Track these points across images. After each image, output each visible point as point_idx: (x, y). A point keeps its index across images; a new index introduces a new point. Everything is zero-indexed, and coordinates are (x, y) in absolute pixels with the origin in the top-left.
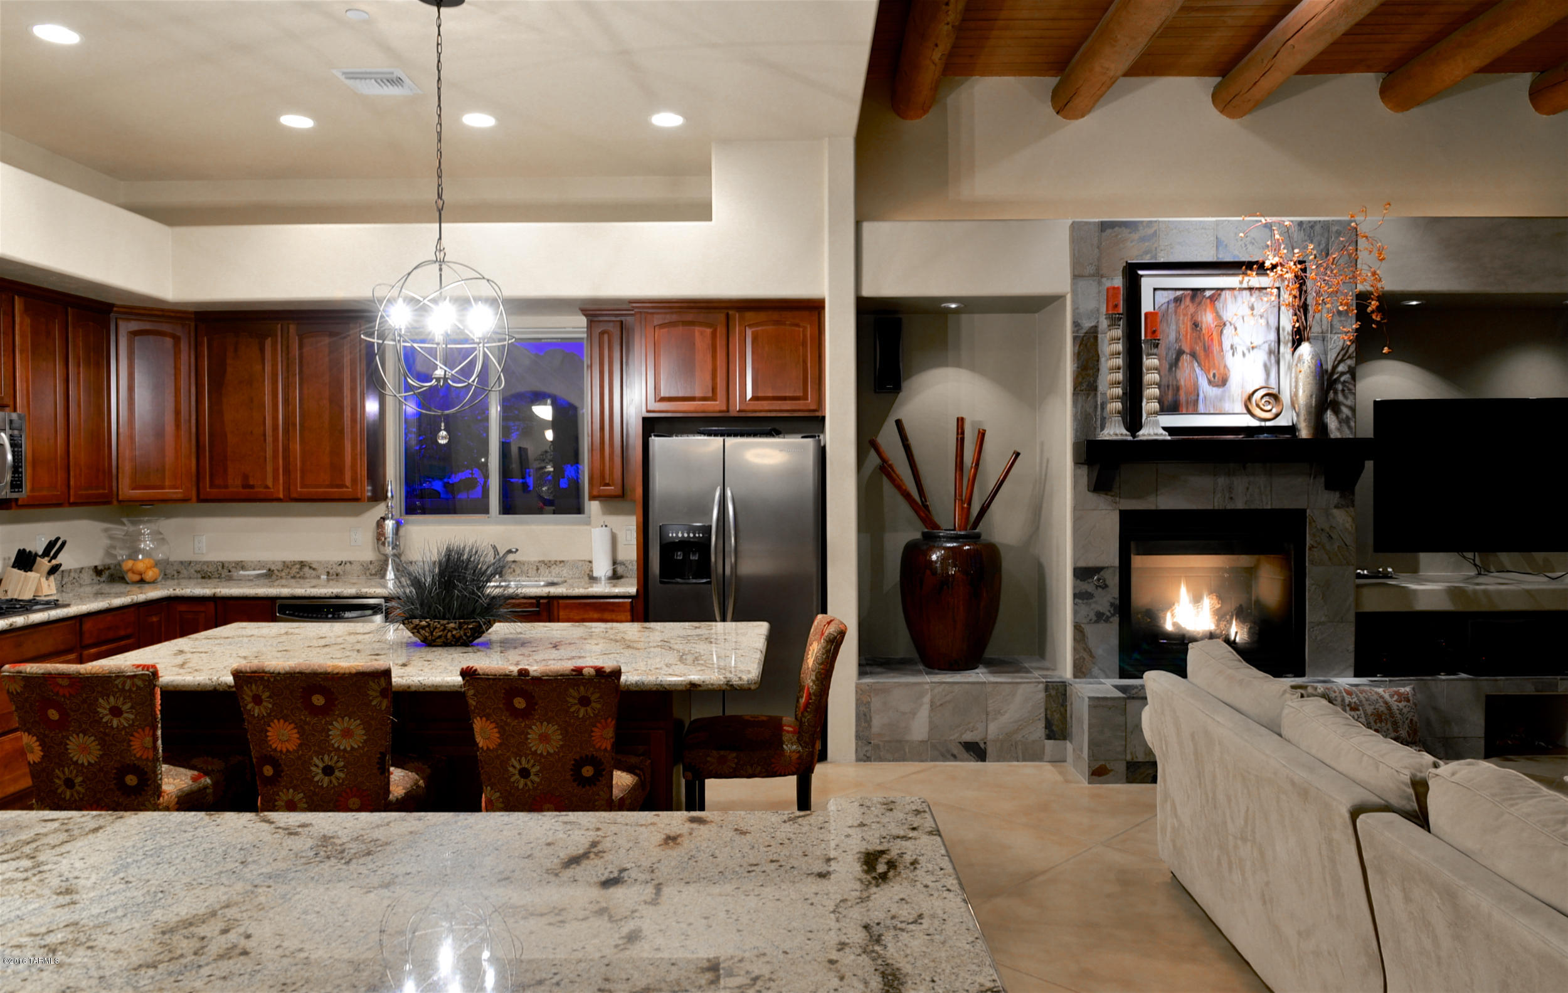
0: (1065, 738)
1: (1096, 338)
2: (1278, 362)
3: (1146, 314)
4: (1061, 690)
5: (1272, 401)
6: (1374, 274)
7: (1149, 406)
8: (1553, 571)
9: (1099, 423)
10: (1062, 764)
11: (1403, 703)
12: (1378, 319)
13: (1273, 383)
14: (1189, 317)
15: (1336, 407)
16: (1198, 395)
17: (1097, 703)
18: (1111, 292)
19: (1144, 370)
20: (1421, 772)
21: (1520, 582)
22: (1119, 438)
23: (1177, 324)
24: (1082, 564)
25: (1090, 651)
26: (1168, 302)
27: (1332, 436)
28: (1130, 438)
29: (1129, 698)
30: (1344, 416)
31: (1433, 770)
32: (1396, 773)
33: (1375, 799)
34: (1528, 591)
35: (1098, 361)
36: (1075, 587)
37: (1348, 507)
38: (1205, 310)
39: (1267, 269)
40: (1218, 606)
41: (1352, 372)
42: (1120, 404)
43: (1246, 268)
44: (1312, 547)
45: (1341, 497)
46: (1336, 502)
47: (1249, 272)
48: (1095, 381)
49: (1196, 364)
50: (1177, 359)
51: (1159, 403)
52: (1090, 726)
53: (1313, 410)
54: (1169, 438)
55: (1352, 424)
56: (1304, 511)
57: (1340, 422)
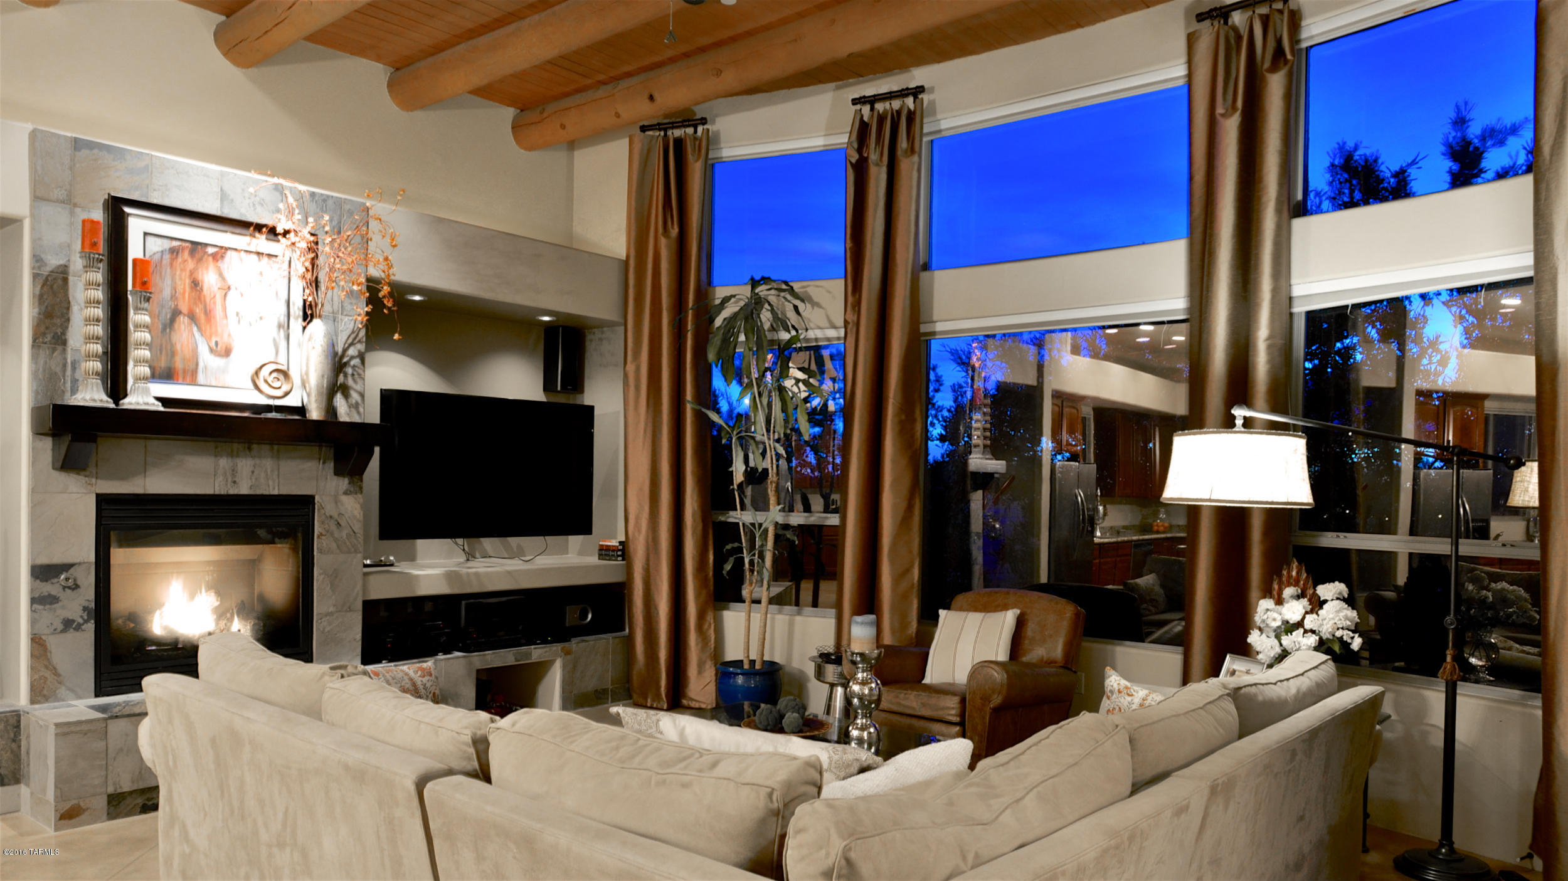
0: (17, 781)
1: (65, 280)
2: (288, 338)
3: (135, 261)
4: (13, 721)
5: (281, 377)
6: (386, 259)
7: (134, 370)
8: (525, 556)
9: (69, 385)
10: (16, 814)
11: (427, 678)
12: (390, 305)
13: (282, 359)
14: (188, 273)
15: (345, 390)
16: (197, 364)
17: (66, 730)
18: (88, 226)
19: (131, 326)
20: (480, 729)
21: (503, 565)
22: (98, 404)
23: (173, 279)
24: (43, 560)
25: (55, 668)
26: (162, 251)
27: (341, 420)
28: (112, 406)
29: (111, 718)
30: (354, 401)
31: (493, 725)
32: (456, 735)
33: (439, 766)
34: (509, 572)
35: (68, 308)
36: (32, 590)
37: (356, 493)
38: (207, 268)
39: (279, 234)
40: (217, 603)
41: (362, 357)
42: (99, 364)
43: (254, 229)
44: (321, 535)
45: (349, 483)
46: (345, 488)
47: (257, 235)
48: (64, 333)
49: (195, 329)
50: (172, 320)
51: (150, 367)
52: (57, 761)
53: (325, 391)
54: (162, 409)
55: (361, 410)
56: (312, 498)
57: (350, 407)
